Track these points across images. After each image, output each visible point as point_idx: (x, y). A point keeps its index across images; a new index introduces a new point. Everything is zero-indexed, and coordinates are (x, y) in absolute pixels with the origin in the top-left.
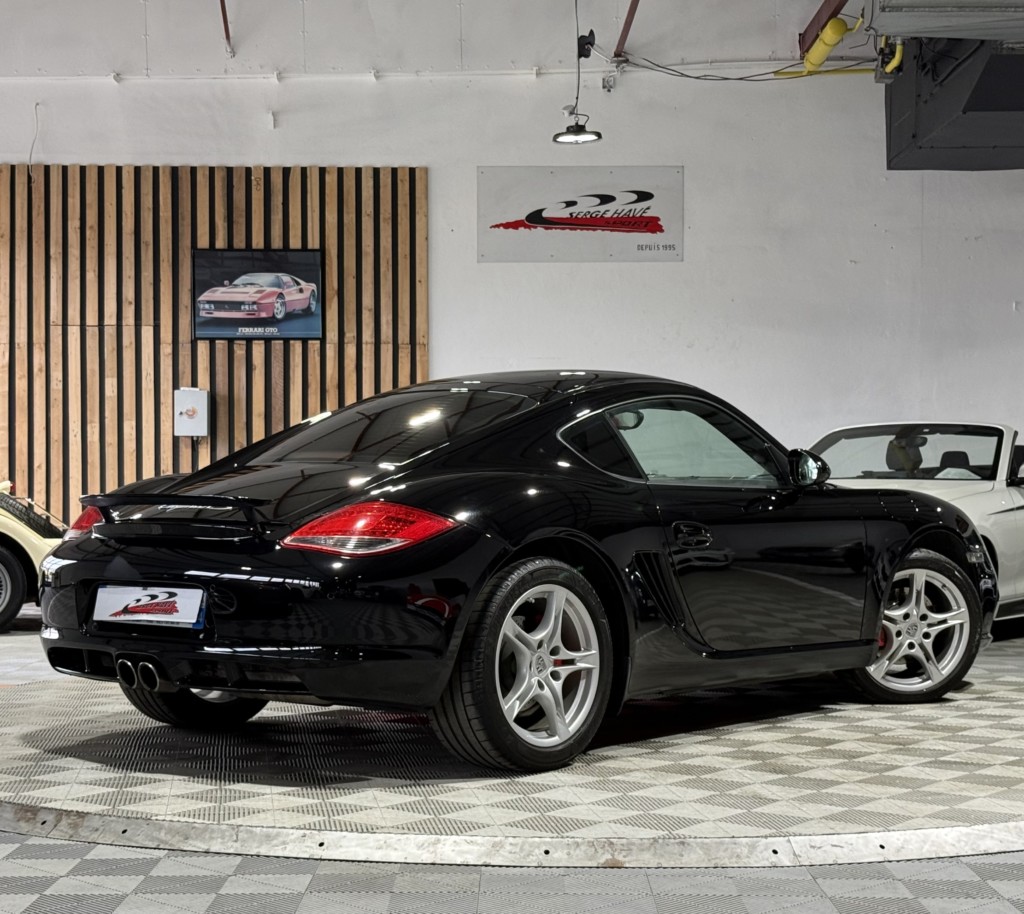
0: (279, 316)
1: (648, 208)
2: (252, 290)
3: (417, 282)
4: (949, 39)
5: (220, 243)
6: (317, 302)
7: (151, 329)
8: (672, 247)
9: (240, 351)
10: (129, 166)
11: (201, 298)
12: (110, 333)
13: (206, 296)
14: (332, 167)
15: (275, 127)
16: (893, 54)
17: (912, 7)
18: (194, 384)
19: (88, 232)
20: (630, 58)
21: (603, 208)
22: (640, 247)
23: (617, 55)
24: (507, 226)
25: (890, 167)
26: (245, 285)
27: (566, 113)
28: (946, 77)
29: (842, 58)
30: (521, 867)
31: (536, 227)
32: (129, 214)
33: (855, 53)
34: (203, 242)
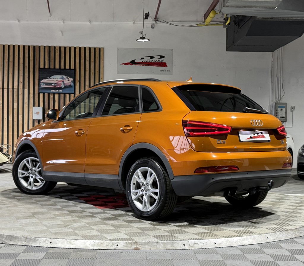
0: (63, 87)
1: (163, 60)
2: (55, 80)
3: (101, 79)
4: (242, 16)
5: (47, 67)
6: (73, 83)
7: (27, 90)
8: (169, 71)
9: (52, 96)
10: (22, 45)
11: (41, 82)
12: (16, 91)
13: (43, 81)
14: (77, 47)
15: (62, 35)
16: (228, 20)
17: (232, 6)
18: (39, 106)
19: (10, 63)
20: (159, 20)
21: (151, 60)
22: (161, 71)
23: (155, 19)
24: (125, 64)
25: (227, 51)
26: (53, 78)
27: (140, 34)
28: (242, 26)
29: (215, 21)
30: (109, 250)
31: (133, 65)
32: (21, 58)
33: (218, 20)
34: (42, 66)
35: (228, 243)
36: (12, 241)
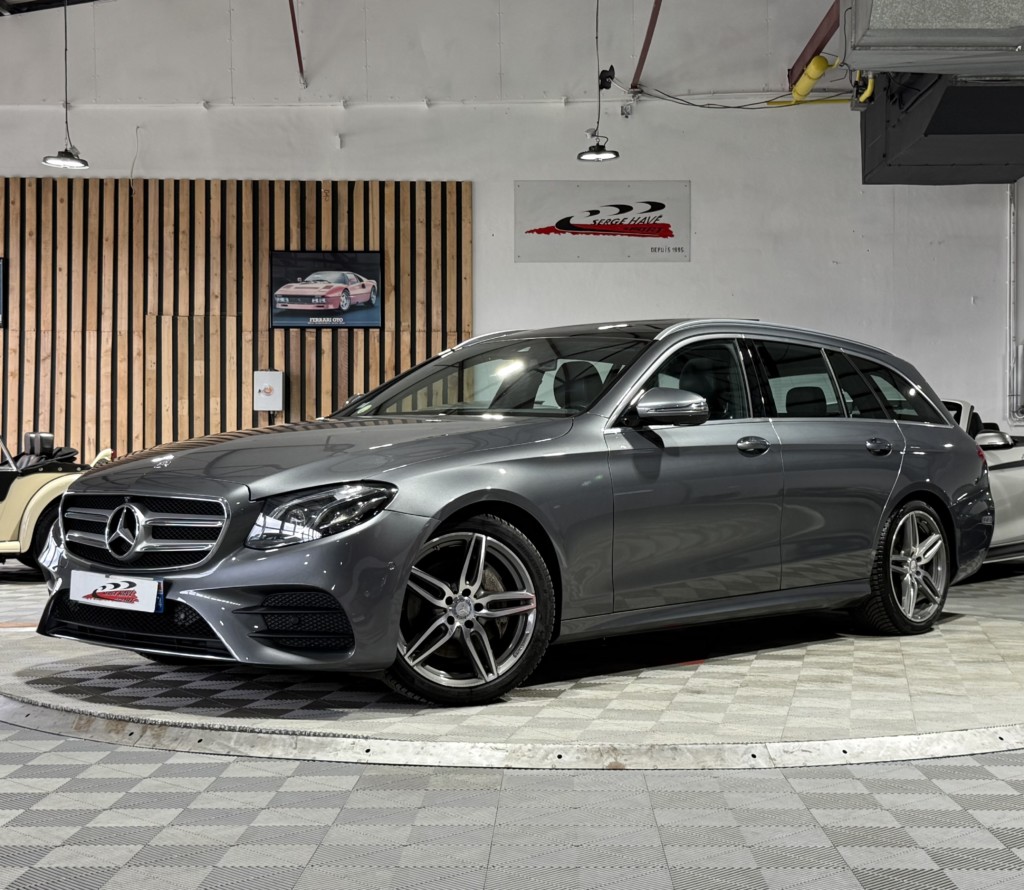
0: (345, 308)
1: (660, 217)
2: (321, 285)
3: (463, 281)
4: (913, 74)
5: (294, 246)
6: (377, 296)
7: (235, 318)
8: (680, 249)
9: (310, 338)
10: (216, 180)
11: (278, 293)
12: (199, 322)
13: (282, 291)
14: (390, 181)
15: (341, 147)
16: (865, 86)
17: (878, 46)
18: (271, 367)
19: (181, 237)
20: (645, 89)
21: (621, 217)
22: (654, 250)
23: (634, 86)
24: (540, 231)
25: (864, 182)
26: (315, 281)
27: (589, 135)
28: (910, 106)
29: (824, 90)
30: (538, 769)
31: (564, 233)
32: (216, 221)
33: (835, 85)
34: (280, 245)
35: (882, 752)
36: (258, 748)
